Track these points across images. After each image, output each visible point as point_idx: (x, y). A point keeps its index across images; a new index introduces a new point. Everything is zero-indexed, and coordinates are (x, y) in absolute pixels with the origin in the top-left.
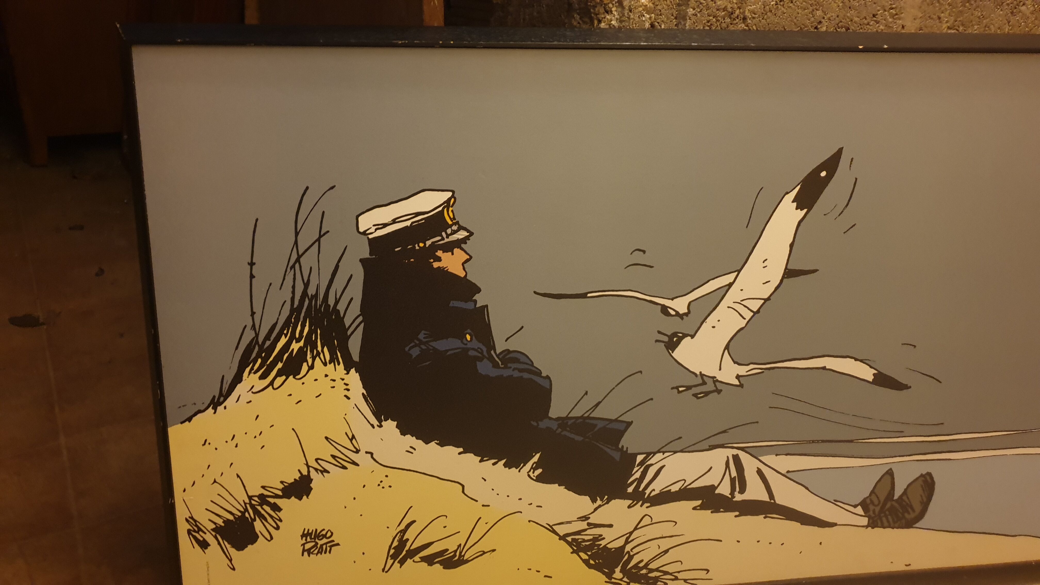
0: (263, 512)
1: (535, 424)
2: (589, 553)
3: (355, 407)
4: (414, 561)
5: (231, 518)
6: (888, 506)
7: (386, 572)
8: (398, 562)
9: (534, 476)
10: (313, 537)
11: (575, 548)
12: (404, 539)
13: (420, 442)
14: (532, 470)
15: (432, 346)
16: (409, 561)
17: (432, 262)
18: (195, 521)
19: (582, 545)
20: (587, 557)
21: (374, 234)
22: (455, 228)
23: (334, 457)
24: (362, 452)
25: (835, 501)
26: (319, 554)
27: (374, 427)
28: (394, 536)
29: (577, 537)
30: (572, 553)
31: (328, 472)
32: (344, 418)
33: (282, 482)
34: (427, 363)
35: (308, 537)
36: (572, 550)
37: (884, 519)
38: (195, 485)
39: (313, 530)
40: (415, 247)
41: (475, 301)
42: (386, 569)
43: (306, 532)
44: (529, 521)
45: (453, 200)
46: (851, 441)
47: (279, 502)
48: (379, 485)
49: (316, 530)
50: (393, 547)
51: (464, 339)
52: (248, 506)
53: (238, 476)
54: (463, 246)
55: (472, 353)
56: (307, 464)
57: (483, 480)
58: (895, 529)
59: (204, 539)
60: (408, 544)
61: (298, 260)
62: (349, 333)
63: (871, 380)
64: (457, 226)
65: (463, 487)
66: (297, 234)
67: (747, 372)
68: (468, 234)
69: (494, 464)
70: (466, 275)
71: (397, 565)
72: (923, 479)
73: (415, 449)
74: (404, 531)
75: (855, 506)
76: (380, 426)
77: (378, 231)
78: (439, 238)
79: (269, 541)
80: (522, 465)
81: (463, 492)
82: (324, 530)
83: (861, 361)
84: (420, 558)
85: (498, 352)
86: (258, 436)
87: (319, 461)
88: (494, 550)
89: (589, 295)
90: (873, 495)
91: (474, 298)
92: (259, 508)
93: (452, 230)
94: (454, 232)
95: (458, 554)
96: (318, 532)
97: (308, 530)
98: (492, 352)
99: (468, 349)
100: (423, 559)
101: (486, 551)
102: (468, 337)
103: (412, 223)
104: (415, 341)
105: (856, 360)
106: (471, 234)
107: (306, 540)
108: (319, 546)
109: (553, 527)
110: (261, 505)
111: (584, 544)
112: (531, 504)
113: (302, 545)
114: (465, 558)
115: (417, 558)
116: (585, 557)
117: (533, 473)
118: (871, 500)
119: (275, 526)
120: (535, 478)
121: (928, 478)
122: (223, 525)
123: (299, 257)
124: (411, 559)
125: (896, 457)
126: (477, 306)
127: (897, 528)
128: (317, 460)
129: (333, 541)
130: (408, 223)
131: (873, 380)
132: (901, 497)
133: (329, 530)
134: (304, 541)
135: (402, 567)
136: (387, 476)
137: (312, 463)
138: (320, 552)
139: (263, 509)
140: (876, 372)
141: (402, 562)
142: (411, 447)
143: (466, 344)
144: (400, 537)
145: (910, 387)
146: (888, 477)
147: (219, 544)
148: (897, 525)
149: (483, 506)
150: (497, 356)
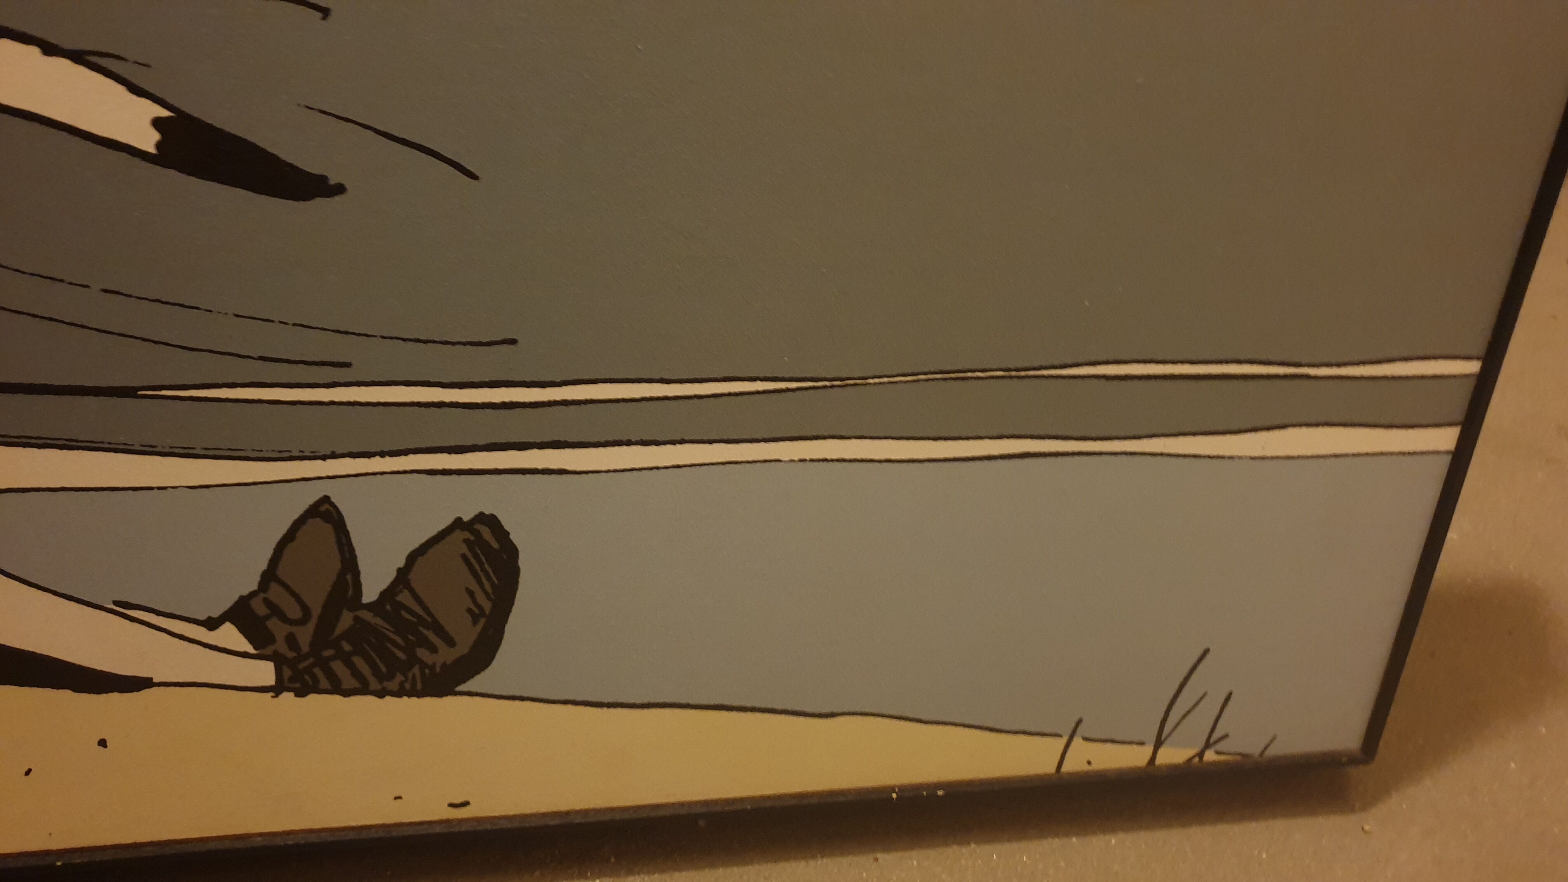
6: (346, 620)
25: (116, 603)
37: (338, 667)
46: (129, 392)
58: (388, 698)
63: (152, 150)
72: (467, 535)
75: (212, 624)
83: (78, 57)
90: (274, 586)
105: (49, 49)
118: (268, 602)
121: (486, 533)
125: (334, 456)
127: (398, 694)
131: (158, 145)
132: (387, 594)
140: (165, 113)
145: (340, 189)
146: (321, 528)
148: (393, 685)
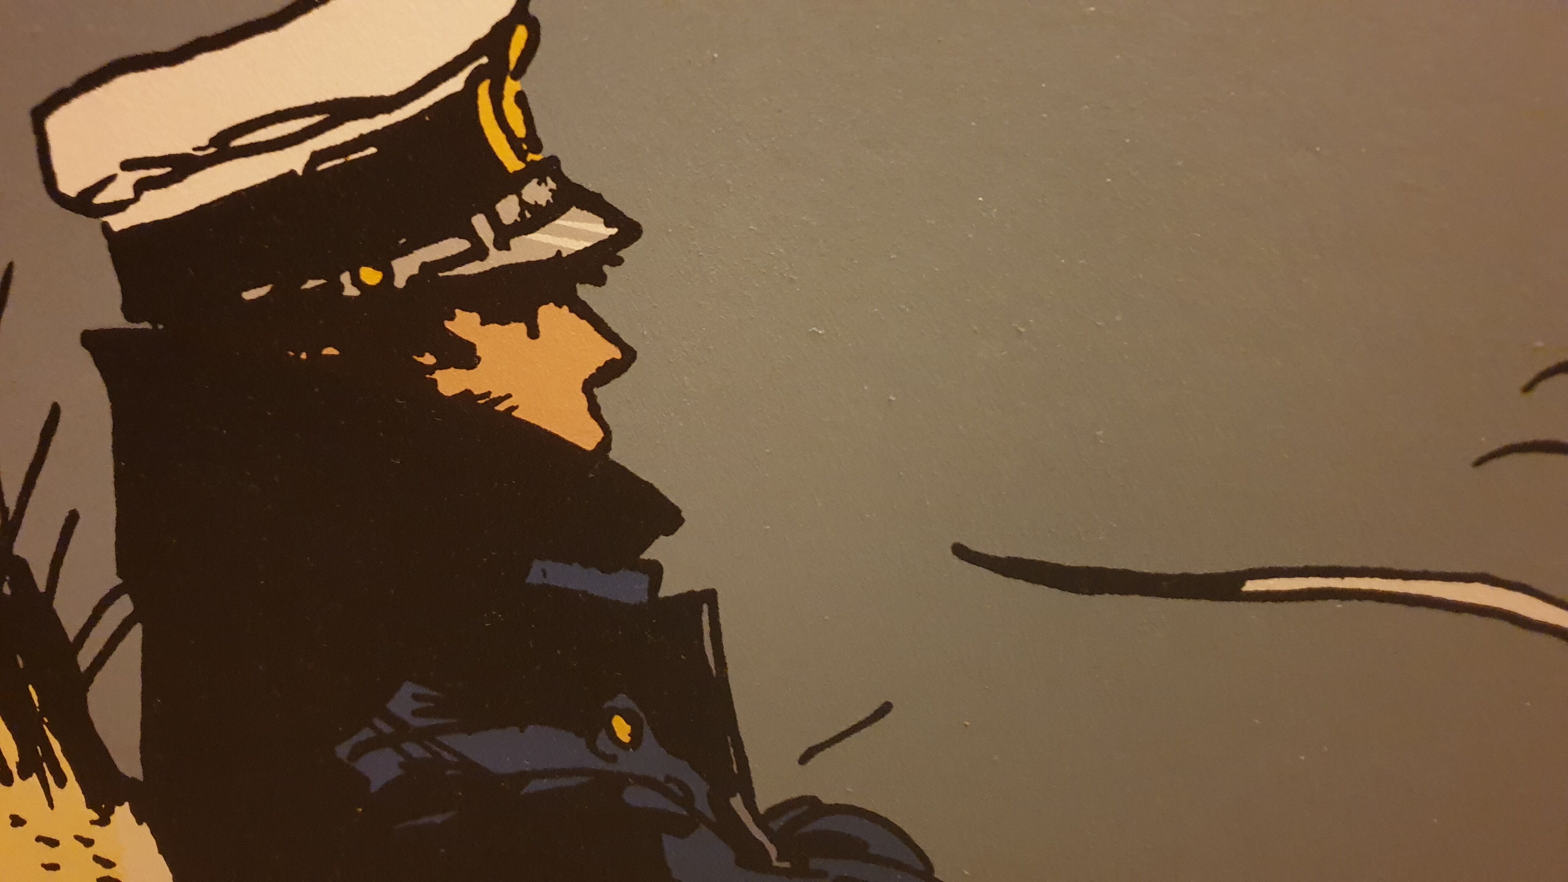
15: (455, 753)
17: (432, 369)
21: (132, 208)
22: (538, 192)
34: (438, 819)
40: (342, 287)
41: (655, 571)
45: (521, 34)
51: (603, 735)
54: (585, 292)
55: (634, 796)
62: (85, 659)
64: (552, 185)
68: (614, 231)
70: (605, 444)
77: (148, 196)
78: (455, 246)
85: (762, 808)
89: (1251, 586)
91: (645, 556)
93: (523, 204)
94: (536, 218)
98: (737, 803)
99: (622, 780)
102: (622, 728)
103: (317, 157)
104: (379, 723)
106: (629, 231)
126: (663, 593)
130: (295, 159)
143: (613, 759)
150: (761, 820)
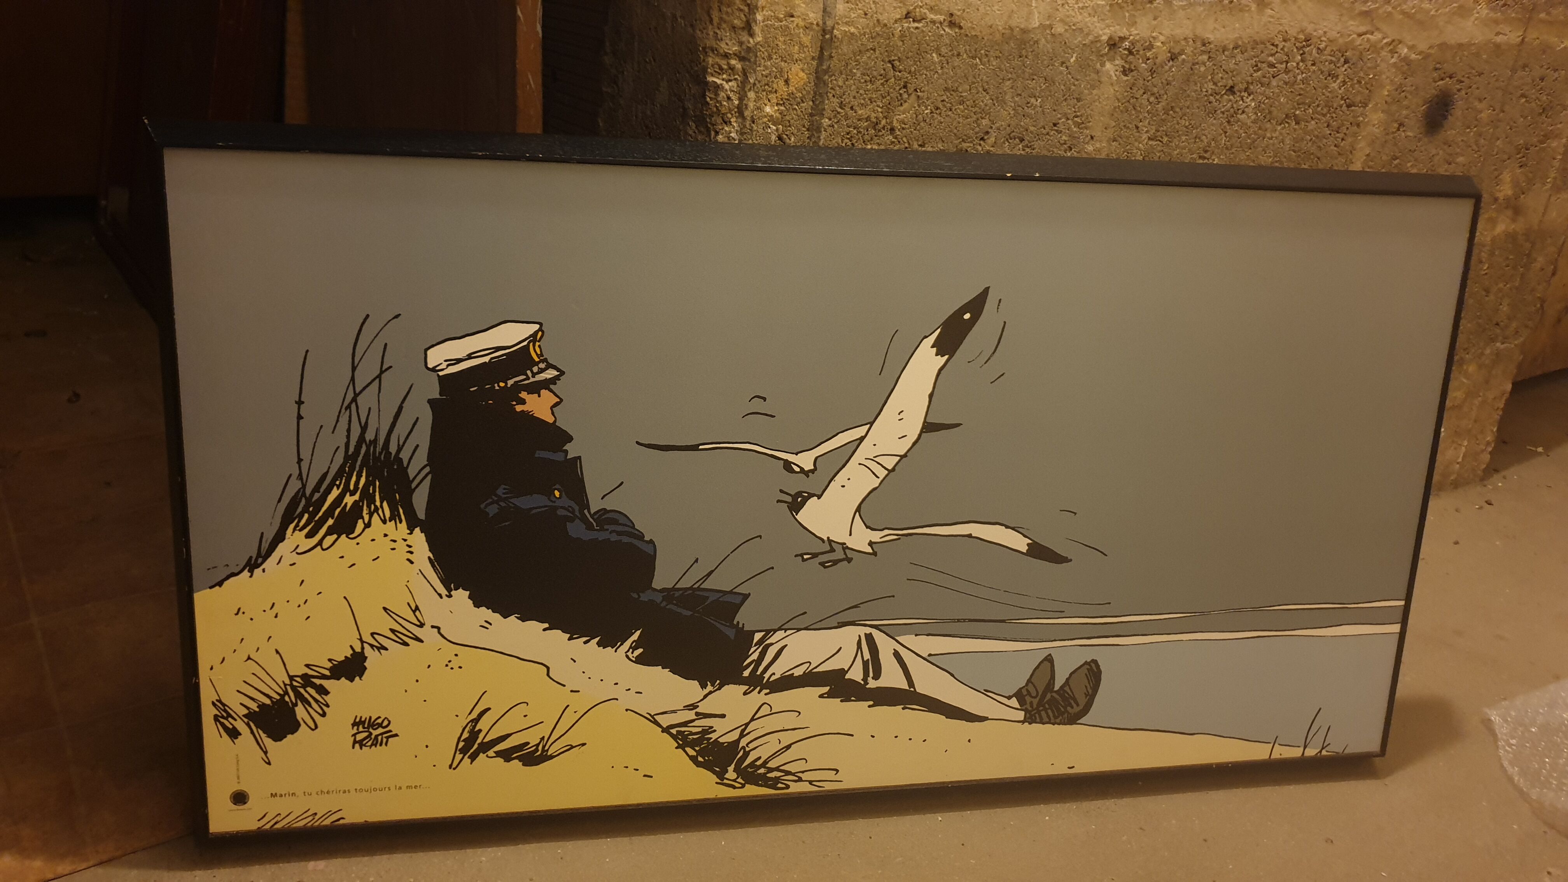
0: (306, 695)
1: (635, 596)
2: (697, 749)
3: (420, 573)
4: (487, 756)
5: (267, 701)
6: (1049, 696)
7: (454, 769)
8: (469, 757)
9: (633, 657)
10: (366, 726)
11: (681, 743)
12: (477, 729)
13: (497, 615)
14: (631, 650)
15: (513, 504)
16: (482, 756)
17: (515, 405)
18: (224, 705)
19: (689, 739)
20: (694, 754)
21: (445, 370)
22: (542, 366)
23: (393, 631)
24: (427, 627)
25: (985, 690)
26: (373, 747)
27: (441, 597)
28: (464, 726)
29: (683, 729)
30: (676, 748)
31: (386, 649)
32: (406, 586)
33: (330, 660)
34: (507, 524)
35: (361, 727)
36: (677, 745)
37: (1043, 713)
38: (224, 662)
39: (366, 718)
40: (495, 387)
41: (566, 452)
42: (454, 766)
43: (358, 720)
44: (627, 710)
45: (540, 334)
46: (1003, 621)
47: (326, 683)
48: (447, 665)
49: (370, 718)
50: (462, 739)
51: (552, 496)
52: (288, 687)
53: (277, 652)
54: (552, 387)
55: (560, 512)
56: (361, 639)
57: (572, 661)
58: (1056, 725)
59: (234, 727)
60: (481, 736)
61: (354, 400)
62: (413, 486)
63: (1025, 552)
64: (545, 364)
65: (548, 668)
66: (354, 369)
67: (881, 538)
68: (559, 373)
69: (585, 643)
70: (555, 421)
71: (467, 760)
72: (1088, 667)
73: (491, 624)
74: (476, 721)
75: (1009, 698)
76: (450, 596)
77: (450, 367)
78: (523, 377)
79: (313, 730)
80: (619, 644)
81: (548, 675)
82: (379, 717)
83: (1013, 529)
84: (495, 752)
85: (592, 512)
86: (302, 604)
87: (375, 636)
88: (584, 744)
89: (701, 447)
90: (1030, 684)
91: (564, 448)
92: (302, 690)
93: (539, 368)
94: (542, 371)
95: (540, 748)
96: (373, 720)
97: (361, 717)
98: (586, 511)
99: (556, 508)
100: (499, 754)
101: (574, 745)
102: (557, 493)
103: (492, 358)
104: (493, 497)
105: (1007, 527)
106: (562, 373)
107: (358, 729)
108: (373, 737)
109: (655, 717)
110: (304, 687)
111: (690, 737)
112: (629, 689)
113: (353, 736)
114: (549, 754)
115: (491, 753)
116: (692, 753)
117: (632, 653)
118: (1027, 690)
119: (321, 712)
120: (634, 659)
121: (1093, 665)
122: (257, 710)
123: (356, 395)
124: (484, 753)
125: (1055, 640)
126: (568, 457)
127: (1059, 724)
128: (372, 634)
129: (390, 731)
130: (486, 359)
131: (1027, 551)
132: (1062, 687)
133: (386, 718)
134: (355, 731)
135: (474, 763)
136: (456, 655)
137: (367, 638)
138: (374, 744)
139: (307, 692)
140: (1030, 542)
141: (473, 758)
142: (486, 621)
143: (555, 502)
144: (471, 728)
145: (1071, 560)
146: (1047, 664)
147: (252, 732)
148: (1058, 721)
149: (572, 691)
150: (592, 516)
